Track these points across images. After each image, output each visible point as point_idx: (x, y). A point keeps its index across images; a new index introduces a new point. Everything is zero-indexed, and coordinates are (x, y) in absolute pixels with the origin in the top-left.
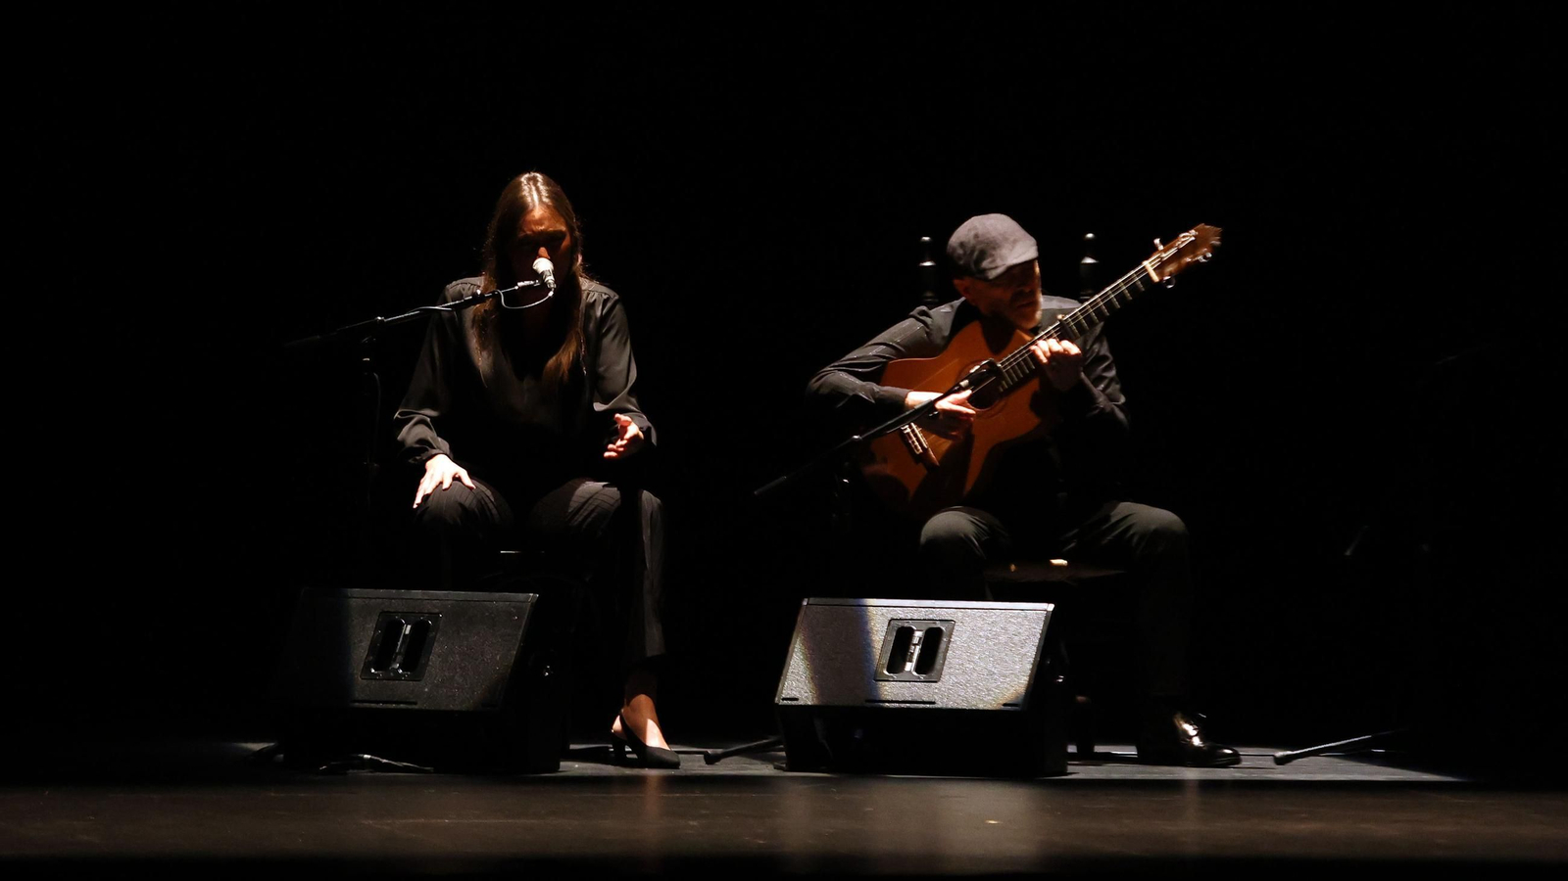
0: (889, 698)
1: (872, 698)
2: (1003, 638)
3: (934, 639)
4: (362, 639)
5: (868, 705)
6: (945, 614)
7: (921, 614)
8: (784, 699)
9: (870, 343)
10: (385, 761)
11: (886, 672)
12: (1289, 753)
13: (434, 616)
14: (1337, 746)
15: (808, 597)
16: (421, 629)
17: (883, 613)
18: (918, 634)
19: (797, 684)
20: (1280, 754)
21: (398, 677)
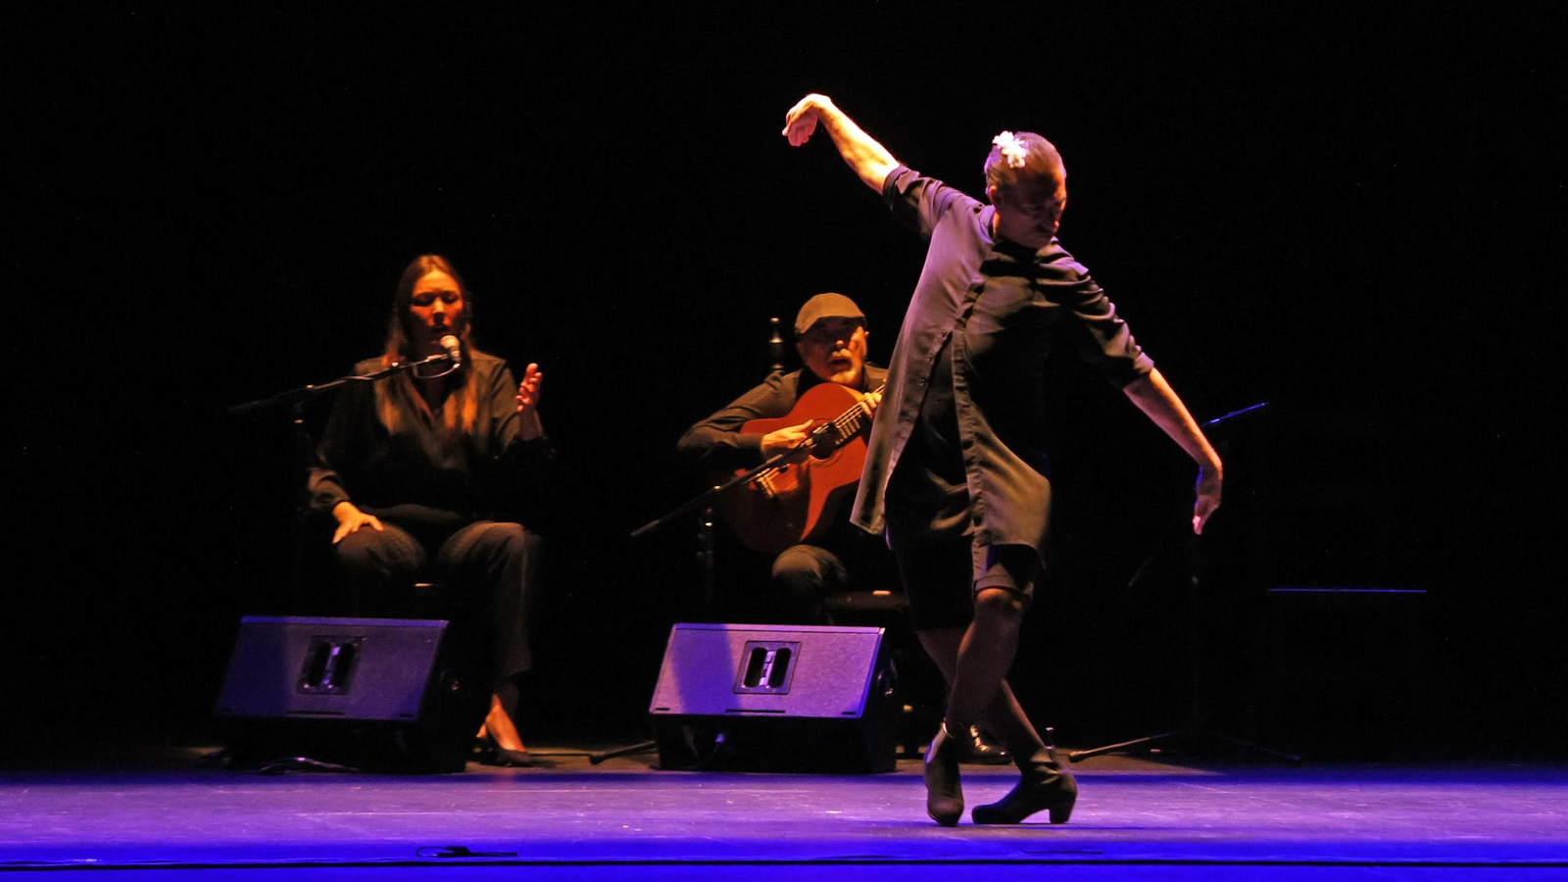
0: (746, 708)
1: (732, 707)
2: (841, 657)
3: (783, 657)
4: (297, 659)
5: (728, 714)
6: (792, 637)
7: (773, 637)
8: (657, 709)
9: (732, 405)
10: (317, 763)
11: (743, 686)
12: (1081, 752)
13: (359, 639)
14: (1125, 746)
15: (678, 622)
16: (348, 652)
17: (741, 636)
18: (771, 654)
19: (667, 698)
20: (1074, 753)
21: (328, 692)
